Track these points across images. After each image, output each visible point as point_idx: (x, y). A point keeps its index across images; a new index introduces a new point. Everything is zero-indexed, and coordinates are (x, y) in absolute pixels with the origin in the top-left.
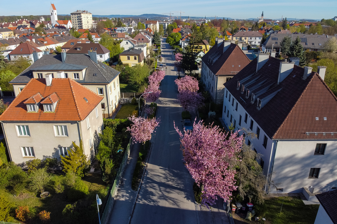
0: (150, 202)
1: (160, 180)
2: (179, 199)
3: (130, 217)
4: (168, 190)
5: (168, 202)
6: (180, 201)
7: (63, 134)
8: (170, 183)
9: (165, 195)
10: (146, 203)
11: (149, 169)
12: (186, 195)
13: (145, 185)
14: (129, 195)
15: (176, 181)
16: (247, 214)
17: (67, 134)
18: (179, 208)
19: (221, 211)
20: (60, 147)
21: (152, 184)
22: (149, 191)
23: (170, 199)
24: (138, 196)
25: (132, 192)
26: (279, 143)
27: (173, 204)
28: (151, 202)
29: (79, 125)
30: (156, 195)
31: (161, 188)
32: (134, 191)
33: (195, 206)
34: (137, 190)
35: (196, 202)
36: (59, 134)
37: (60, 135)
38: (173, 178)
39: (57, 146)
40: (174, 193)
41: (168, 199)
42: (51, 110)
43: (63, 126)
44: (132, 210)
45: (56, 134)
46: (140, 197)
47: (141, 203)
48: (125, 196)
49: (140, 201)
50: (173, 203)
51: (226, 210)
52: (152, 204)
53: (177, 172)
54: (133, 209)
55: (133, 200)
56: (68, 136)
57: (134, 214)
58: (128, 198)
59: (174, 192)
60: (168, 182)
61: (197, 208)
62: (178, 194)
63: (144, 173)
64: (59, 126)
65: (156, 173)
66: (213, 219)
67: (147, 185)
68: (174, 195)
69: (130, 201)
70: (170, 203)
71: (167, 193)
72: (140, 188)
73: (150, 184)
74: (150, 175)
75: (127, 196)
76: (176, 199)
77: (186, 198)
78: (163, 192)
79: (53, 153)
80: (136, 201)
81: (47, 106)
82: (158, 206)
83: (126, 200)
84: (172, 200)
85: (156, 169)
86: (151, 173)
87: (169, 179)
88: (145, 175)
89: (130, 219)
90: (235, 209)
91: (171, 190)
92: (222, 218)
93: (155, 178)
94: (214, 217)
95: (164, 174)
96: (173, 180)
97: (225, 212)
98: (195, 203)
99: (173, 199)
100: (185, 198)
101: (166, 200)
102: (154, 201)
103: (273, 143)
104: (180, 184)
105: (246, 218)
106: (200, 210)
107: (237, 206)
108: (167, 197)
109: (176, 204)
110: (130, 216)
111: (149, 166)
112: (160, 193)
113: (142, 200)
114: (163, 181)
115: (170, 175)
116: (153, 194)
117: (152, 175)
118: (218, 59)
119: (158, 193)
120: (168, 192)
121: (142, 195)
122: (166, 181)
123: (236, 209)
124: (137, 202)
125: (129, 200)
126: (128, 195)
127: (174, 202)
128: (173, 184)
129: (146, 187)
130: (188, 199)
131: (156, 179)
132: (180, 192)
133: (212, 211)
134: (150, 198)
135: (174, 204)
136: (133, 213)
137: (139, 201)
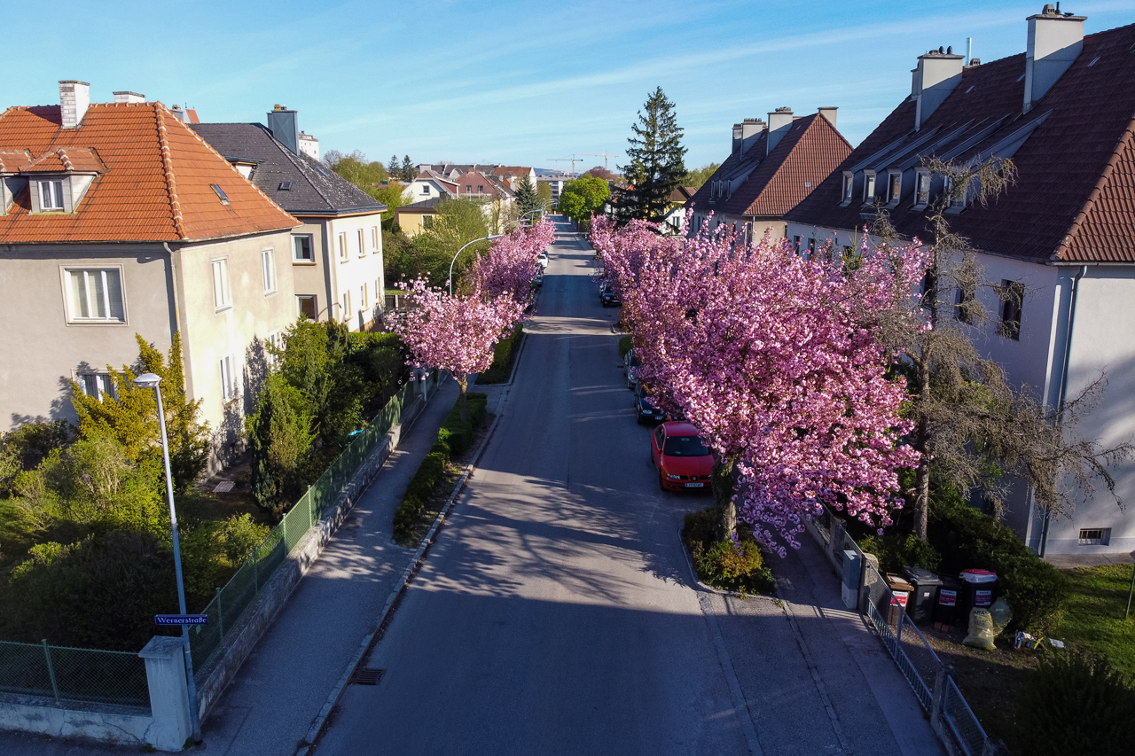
0: (475, 584)
1: (528, 514)
2: (620, 576)
3: (370, 637)
4: (562, 545)
5: (563, 583)
6: (625, 582)
7: (102, 313)
8: (574, 523)
9: (548, 562)
10: (455, 588)
11: (476, 485)
12: (648, 560)
13: (456, 529)
14: (377, 560)
15: (600, 519)
16: (971, 620)
17: (119, 313)
18: (621, 605)
19: (831, 613)
20: (85, 377)
21: (488, 528)
22: (474, 548)
23: (574, 573)
24: (419, 565)
25: (388, 551)
26: (1086, 286)
27: (587, 592)
28: (482, 583)
29: (173, 266)
30: (506, 562)
31: (530, 538)
32: (404, 547)
33: (697, 600)
34: (416, 545)
35: (700, 583)
36: (85, 313)
37: (91, 316)
38: (586, 508)
39: (74, 367)
40: (593, 556)
41: (561, 574)
42: (60, 202)
43: (104, 274)
44: (385, 612)
45: (73, 314)
46: (427, 568)
47: (430, 587)
48: (354, 564)
49: (424, 582)
50: (584, 588)
51: (861, 608)
52: (484, 590)
53: (606, 491)
54: (387, 609)
55: (390, 579)
56: (122, 319)
57: (391, 629)
58: (368, 568)
59: (594, 552)
60: (564, 522)
61: (709, 606)
62: (614, 558)
63: (454, 494)
64: (86, 274)
65: (512, 493)
66: (798, 643)
67: (466, 531)
68: (593, 561)
69: (376, 580)
70: (575, 589)
71: (560, 557)
72: (434, 539)
73: (478, 529)
74: (484, 501)
75: (362, 562)
76: (604, 576)
77: (651, 573)
78: (537, 550)
79: (55, 403)
80: (409, 582)
81: (46, 187)
82: (516, 598)
83: (357, 578)
84: (582, 579)
85: (513, 483)
86: (486, 494)
87: (565, 512)
88: (459, 502)
89: (365, 643)
90: (906, 595)
91: (577, 544)
92: (844, 639)
93: (502, 508)
94: (802, 636)
95: (546, 498)
96: (587, 513)
97: (855, 617)
98: (696, 588)
99: (589, 573)
100: (645, 570)
101: (554, 577)
102: (492, 581)
103: (1058, 288)
104: (618, 526)
105: (967, 640)
106: (724, 611)
107: (914, 584)
108: (557, 567)
109: (602, 591)
110: (370, 633)
111: (480, 475)
112: (525, 554)
113: (433, 580)
114: (541, 517)
115: (574, 500)
116: (489, 559)
117: (488, 501)
118: (750, 176)
119: (515, 556)
120: (564, 552)
121: (435, 562)
122: (554, 518)
123: (912, 596)
124: (412, 586)
125: (371, 576)
126: (369, 559)
127: (591, 584)
128: (587, 527)
129: (461, 536)
130: (661, 573)
131: (509, 513)
132: (621, 550)
133: (789, 612)
134: (475, 573)
135: (594, 593)
136: (385, 625)
137: (422, 583)
